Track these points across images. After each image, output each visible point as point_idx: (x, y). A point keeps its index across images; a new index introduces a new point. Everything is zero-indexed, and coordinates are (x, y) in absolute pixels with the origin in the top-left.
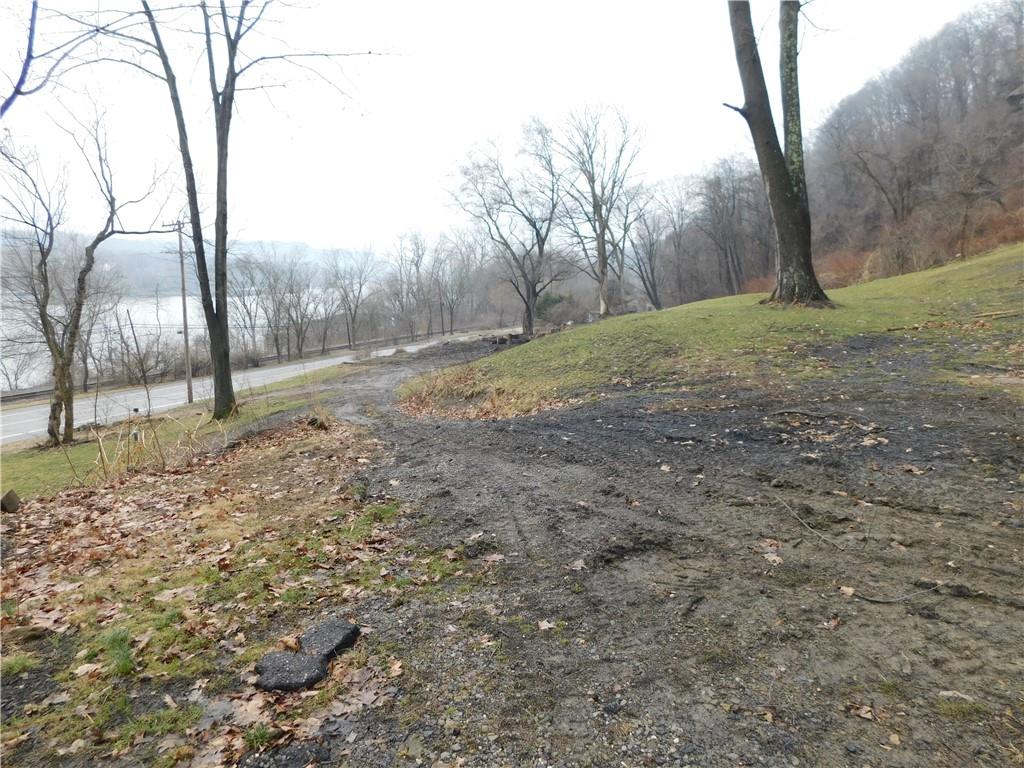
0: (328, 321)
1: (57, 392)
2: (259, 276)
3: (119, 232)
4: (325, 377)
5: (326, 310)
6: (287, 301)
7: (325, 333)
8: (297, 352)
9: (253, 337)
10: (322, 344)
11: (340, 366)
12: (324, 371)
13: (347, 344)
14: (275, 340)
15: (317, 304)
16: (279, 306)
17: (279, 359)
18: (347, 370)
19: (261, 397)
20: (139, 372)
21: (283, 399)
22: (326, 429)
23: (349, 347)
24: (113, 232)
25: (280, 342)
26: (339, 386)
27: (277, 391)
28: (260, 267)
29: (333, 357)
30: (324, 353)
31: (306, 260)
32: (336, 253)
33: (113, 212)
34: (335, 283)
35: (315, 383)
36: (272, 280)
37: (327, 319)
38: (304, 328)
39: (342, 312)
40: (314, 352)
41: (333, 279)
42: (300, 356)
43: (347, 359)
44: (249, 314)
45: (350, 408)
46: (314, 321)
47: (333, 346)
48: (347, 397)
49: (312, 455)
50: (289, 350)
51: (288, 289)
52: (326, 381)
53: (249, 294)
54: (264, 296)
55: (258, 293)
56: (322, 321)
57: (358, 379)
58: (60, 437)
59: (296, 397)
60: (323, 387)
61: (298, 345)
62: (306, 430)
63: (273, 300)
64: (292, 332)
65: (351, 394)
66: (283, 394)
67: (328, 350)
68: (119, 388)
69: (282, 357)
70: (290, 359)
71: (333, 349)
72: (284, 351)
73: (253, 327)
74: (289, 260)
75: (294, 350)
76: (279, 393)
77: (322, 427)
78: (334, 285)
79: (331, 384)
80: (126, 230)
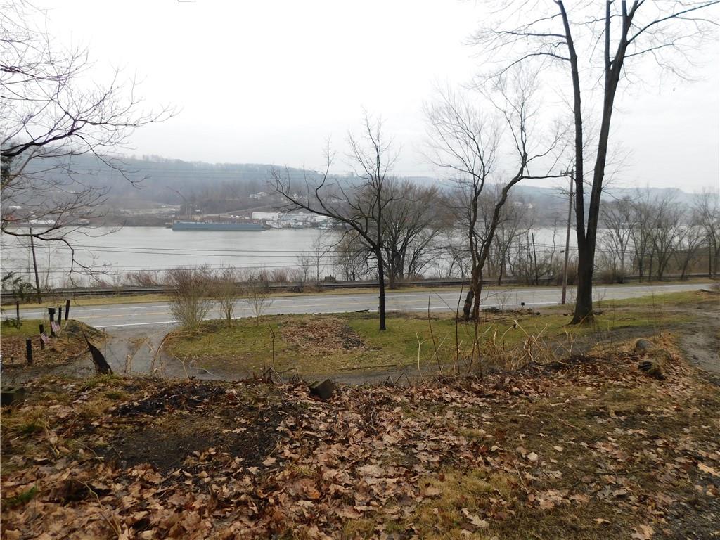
0: (691, 253)
1: (473, 285)
2: (633, 213)
3: (526, 177)
4: (680, 301)
5: (691, 243)
6: (655, 233)
7: (687, 262)
8: (657, 275)
9: (622, 260)
10: (681, 271)
11: (697, 293)
12: (680, 295)
13: (708, 274)
14: (639, 263)
15: (682, 238)
16: (647, 236)
17: (640, 280)
18: (704, 297)
19: (619, 309)
20: (533, 277)
21: (636, 314)
22: (661, 378)
23: (709, 277)
24: (522, 177)
25: (644, 266)
26: (693, 311)
27: (633, 306)
28: (636, 207)
29: (690, 283)
30: (683, 279)
31: (677, 201)
32: (706, 196)
33: (524, 164)
34: (703, 220)
35: (670, 304)
36: (643, 217)
37: (690, 250)
38: (667, 256)
39: (706, 245)
40: (674, 277)
41: (701, 217)
42: (660, 279)
43: (706, 287)
44: (621, 242)
45: (701, 339)
46: (677, 252)
47: (692, 274)
48: (699, 325)
49: (631, 422)
50: (650, 274)
51: (657, 223)
52: (679, 305)
53: (623, 228)
54: (635, 229)
55: (631, 227)
56: (685, 252)
57: (715, 307)
58: (470, 315)
59: (648, 315)
60: (676, 309)
61: (659, 271)
62: (635, 374)
63: (643, 232)
64: (656, 259)
65: (704, 322)
66: (638, 309)
67: (687, 277)
68: (519, 285)
69: (644, 278)
70: (651, 280)
71: (693, 277)
72: (646, 273)
73: (623, 252)
74: (660, 200)
75: (655, 273)
76: (633, 308)
77: (656, 375)
78: (701, 223)
79: (685, 308)
80: (531, 176)
